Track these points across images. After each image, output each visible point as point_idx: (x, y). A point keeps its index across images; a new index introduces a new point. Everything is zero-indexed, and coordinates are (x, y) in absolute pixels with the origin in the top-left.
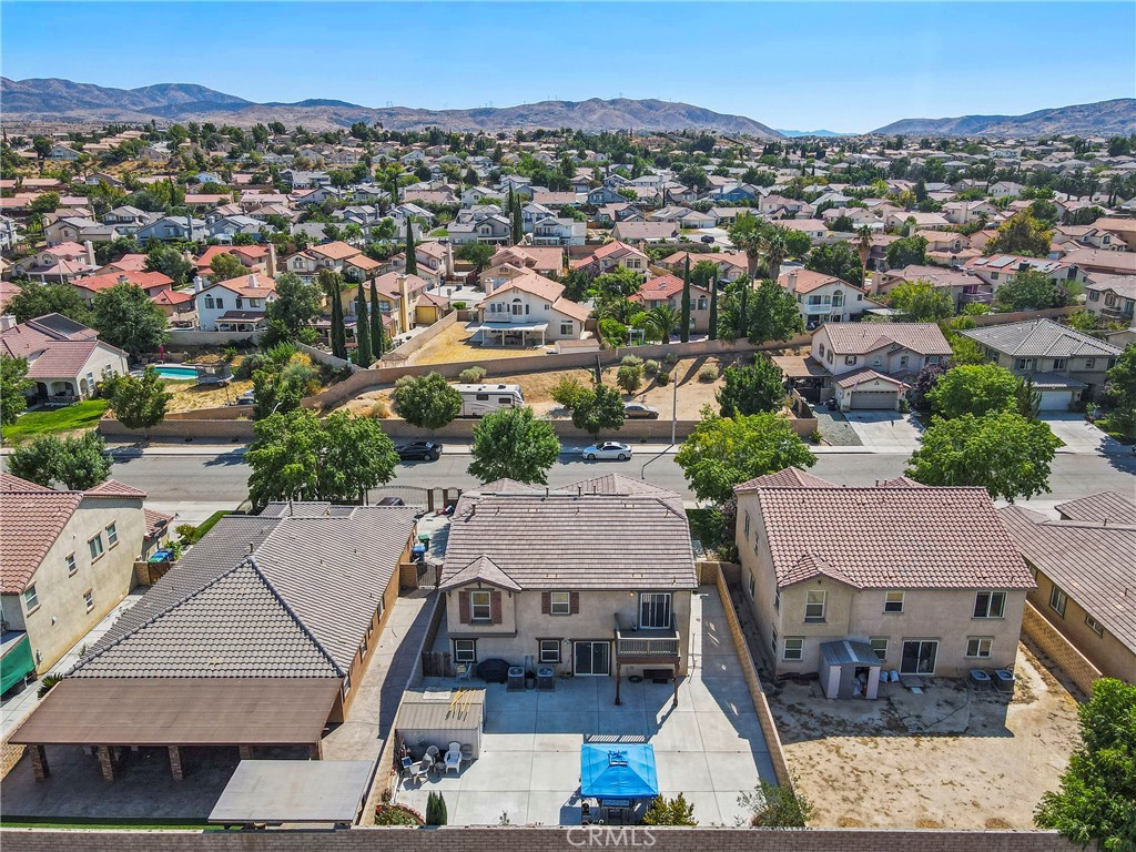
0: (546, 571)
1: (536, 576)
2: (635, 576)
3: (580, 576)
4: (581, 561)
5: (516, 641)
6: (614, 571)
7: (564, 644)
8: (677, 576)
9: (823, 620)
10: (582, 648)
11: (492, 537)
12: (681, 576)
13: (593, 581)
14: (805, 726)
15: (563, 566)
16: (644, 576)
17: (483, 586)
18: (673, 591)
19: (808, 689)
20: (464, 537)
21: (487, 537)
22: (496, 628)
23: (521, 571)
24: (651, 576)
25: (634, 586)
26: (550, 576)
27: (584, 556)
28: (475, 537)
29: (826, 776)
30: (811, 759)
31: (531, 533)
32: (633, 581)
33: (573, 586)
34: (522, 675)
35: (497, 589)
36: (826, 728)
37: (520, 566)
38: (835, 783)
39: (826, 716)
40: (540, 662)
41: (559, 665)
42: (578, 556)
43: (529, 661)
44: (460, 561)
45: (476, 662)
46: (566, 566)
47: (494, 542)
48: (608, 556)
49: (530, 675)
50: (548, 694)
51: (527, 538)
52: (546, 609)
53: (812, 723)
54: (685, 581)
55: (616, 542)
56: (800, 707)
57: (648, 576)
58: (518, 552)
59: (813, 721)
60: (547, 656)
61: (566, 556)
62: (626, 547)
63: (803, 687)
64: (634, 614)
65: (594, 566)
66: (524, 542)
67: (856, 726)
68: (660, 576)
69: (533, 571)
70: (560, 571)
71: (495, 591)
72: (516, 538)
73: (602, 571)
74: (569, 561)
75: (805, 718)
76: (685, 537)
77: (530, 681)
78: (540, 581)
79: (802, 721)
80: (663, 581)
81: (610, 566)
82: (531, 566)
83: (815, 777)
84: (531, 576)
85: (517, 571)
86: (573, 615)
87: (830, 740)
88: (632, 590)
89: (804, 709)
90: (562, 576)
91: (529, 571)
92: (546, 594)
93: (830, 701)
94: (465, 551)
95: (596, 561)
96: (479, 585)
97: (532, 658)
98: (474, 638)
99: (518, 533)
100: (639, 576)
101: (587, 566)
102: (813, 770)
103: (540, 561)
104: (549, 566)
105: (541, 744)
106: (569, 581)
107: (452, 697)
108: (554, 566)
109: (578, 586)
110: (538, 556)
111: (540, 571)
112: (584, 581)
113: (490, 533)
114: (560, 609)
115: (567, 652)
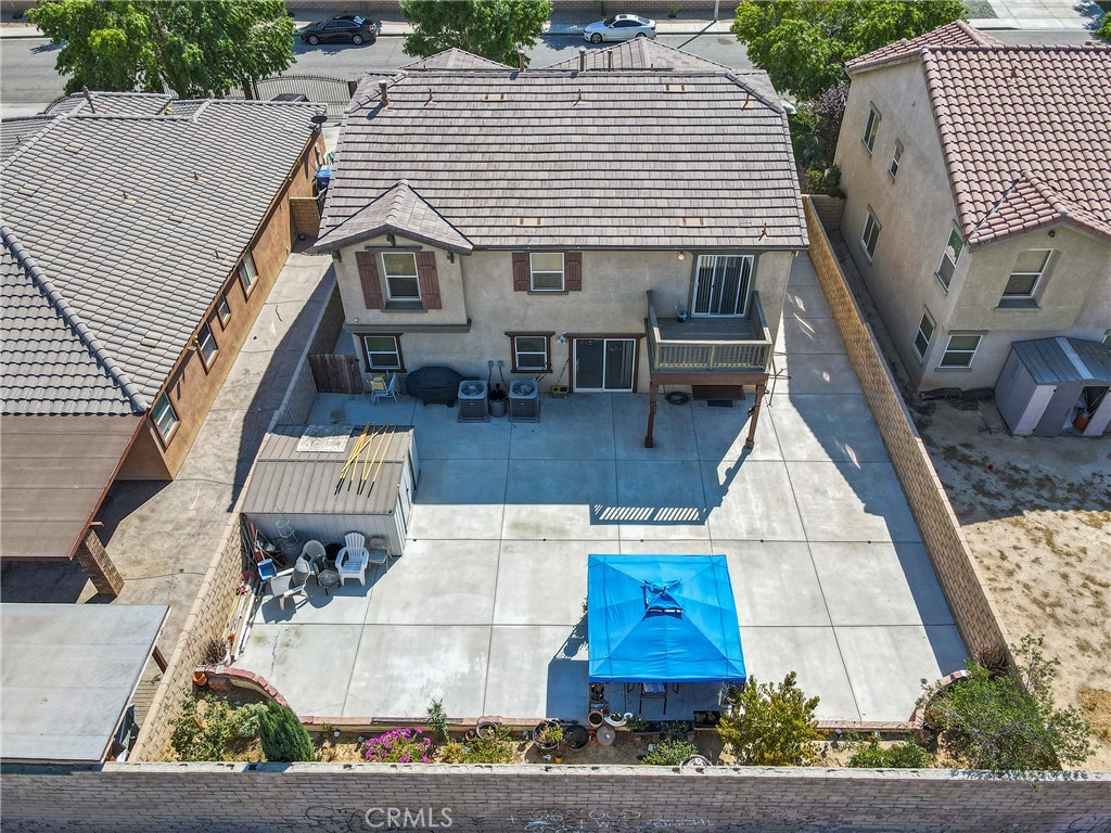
0: (521, 212)
1: (501, 222)
2: (690, 222)
3: (583, 222)
4: (586, 193)
5: (469, 337)
6: (649, 212)
7: (555, 343)
8: (770, 222)
9: (1033, 303)
10: (587, 348)
11: (419, 148)
12: (777, 222)
13: (610, 231)
14: (980, 488)
15: (551, 203)
16: (706, 222)
17: (400, 241)
18: (758, 251)
19: (975, 416)
20: (366, 147)
21: (409, 148)
22: (431, 317)
23: (472, 212)
24: (720, 222)
25: (688, 242)
26: (527, 222)
27: (591, 184)
28: (386, 148)
29: (1037, 594)
30: (1003, 557)
31: (491, 139)
32: (685, 232)
33: (570, 242)
34: (483, 396)
35: (426, 248)
36: (1019, 494)
37: (470, 203)
38: (1059, 612)
39: (1015, 468)
40: (514, 370)
41: (548, 375)
42: (580, 184)
43: (496, 369)
44: (358, 193)
45: (403, 370)
46: (558, 203)
47: (422, 157)
48: (636, 184)
49: (497, 394)
50: (529, 426)
51: (484, 148)
52: (521, 283)
53: (994, 484)
54: (784, 231)
55: (652, 157)
56: (966, 451)
57: (712, 222)
58: (467, 175)
59: (993, 478)
60: (525, 361)
61: (555, 184)
62: (669, 166)
63: (968, 414)
64: (683, 291)
65: (609, 203)
66: (478, 157)
67: (1071, 488)
68: (736, 222)
69: (495, 212)
70: (546, 212)
71: (425, 251)
72: (462, 148)
73: (625, 212)
74: (563, 193)
75: (978, 473)
76: (780, 147)
77: (497, 405)
78: (508, 231)
79: (975, 479)
80: (742, 232)
81: (640, 203)
82: (492, 203)
83: (1018, 595)
84: (491, 222)
85: (464, 212)
86: (572, 294)
87: (1031, 517)
88: (682, 249)
89: (974, 455)
90: (550, 222)
91: (487, 212)
92: (521, 256)
93: (1019, 440)
94: (367, 174)
95: (613, 193)
96: (393, 239)
97: (501, 363)
98: (396, 333)
99: (469, 139)
100: (697, 222)
101: (596, 203)
102: (1011, 582)
103: (508, 193)
104: (524, 203)
105: (516, 526)
106: (563, 231)
107: (349, 447)
108: (535, 203)
109: (581, 242)
110: (504, 184)
111: (507, 212)
112: (591, 231)
113: (415, 139)
114: (547, 283)
115: (560, 355)
